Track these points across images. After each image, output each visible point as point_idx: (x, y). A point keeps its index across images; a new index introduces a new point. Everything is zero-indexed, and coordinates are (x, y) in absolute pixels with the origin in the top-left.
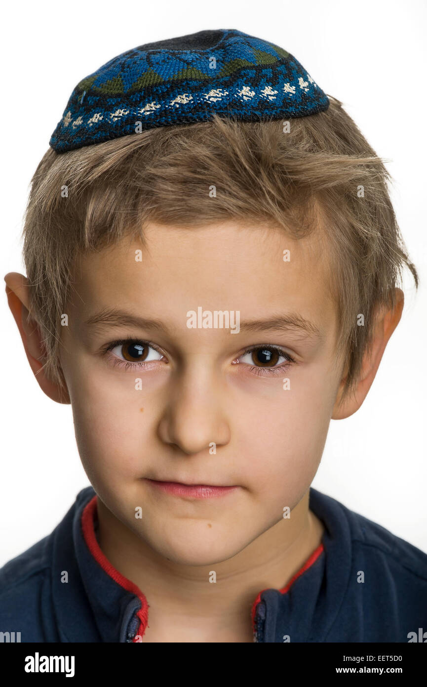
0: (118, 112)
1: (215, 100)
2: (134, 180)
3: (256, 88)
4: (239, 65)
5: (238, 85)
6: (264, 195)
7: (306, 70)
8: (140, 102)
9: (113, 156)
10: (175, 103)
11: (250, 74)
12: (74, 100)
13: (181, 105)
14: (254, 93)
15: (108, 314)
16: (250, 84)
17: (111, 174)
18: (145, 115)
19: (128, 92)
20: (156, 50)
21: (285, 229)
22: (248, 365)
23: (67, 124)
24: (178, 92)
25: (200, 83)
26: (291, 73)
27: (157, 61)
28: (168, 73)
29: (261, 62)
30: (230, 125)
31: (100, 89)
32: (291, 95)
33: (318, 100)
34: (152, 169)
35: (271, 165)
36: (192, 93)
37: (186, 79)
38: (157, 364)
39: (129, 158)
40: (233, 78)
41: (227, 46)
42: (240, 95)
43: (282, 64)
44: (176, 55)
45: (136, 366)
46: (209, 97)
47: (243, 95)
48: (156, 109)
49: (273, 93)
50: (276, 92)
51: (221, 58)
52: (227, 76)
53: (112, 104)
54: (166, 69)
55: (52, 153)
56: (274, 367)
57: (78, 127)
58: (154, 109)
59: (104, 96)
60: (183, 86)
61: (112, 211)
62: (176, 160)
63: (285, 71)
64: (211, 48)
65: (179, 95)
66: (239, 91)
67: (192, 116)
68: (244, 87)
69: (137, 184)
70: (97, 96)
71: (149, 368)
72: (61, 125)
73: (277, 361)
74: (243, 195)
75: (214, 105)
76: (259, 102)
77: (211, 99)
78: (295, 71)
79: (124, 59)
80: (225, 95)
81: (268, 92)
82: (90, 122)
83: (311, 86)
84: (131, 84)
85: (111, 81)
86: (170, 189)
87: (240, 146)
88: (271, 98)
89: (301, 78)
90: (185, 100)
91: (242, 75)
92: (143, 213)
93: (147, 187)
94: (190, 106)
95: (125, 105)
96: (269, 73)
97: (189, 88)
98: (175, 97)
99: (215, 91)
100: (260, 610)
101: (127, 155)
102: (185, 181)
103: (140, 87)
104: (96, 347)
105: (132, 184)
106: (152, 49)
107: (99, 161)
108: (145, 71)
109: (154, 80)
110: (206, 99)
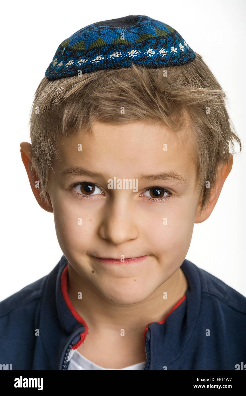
0: (81, 60)
1: (133, 56)
2: (88, 99)
3: (156, 49)
4: (147, 37)
5: (146, 48)
6: (158, 108)
7: (184, 39)
8: (93, 55)
9: (77, 85)
10: (112, 57)
11: (153, 42)
12: (59, 52)
13: (115, 58)
14: (154, 52)
15: (73, 169)
16: (153, 47)
17: (76, 95)
18: (96, 63)
19: (87, 50)
20: (103, 27)
21: (168, 127)
22: (147, 197)
23: (54, 65)
24: (114, 50)
25: (126, 46)
26: (175, 41)
27: (103, 33)
28: (109, 40)
29: (159, 35)
30: (141, 70)
31: (73, 47)
32: (175, 53)
33: (189, 55)
34: (97, 94)
35: (162, 92)
36: (121, 51)
37: (118, 44)
38: (99, 196)
39: (86, 86)
40: (143, 44)
41: (141, 26)
42: (147, 53)
43: (171, 36)
44: (113, 30)
45: (87, 197)
46: (131, 54)
47: (148, 53)
48: (102, 59)
49: (165, 52)
50: (167, 52)
51: (138, 32)
52: (140, 42)
53: (78, 56)
54: (108, 38)
55: (46, 79)
56: (161, 198)
57: (61, 67)
58: (101, 59)
59: (75, 51)
60: (117, 47)
61: (76, 115)
62: (110, 89)
63: (172, 40)
64: (133, 26)
65: (114, 52)
66: (147, 51)
67: (121, 64)
68: (149, 49)
69: (89, 101)
70: (71, 51)
71: (94, 198)
72: (51, 65)
73: (163, 195)
74: (146, 107)
75: (133, 58)
76: (157, 57)
77: (131, 55)
78: (177, 40)
79: (86, 30)
80: (139, 53)
81: (162, 51)
82: (66, 65)
83: (186, 48)
84: (89, 45)
85: (78, 43)
86: (107, 104)
87: (145, 81)
88: (164, 55)
89: (181, 44)
90: (118, 55)
91: (148, 43)
92: (93, 117)
93: (95, 103)
94: (120, 58)
95: (85, 56)
96: (163, 41)
97: (120, 48)
98: (112, 53)
99: (134, 51)
100: (147, 334)
101: (84, 85)
102: (115, 100)
103: (94, 47)
104: (67, 186)
105: (86, 101)
106: (102, 26)
107: (70, 87)
108: (97, 38)
109: (101, 43)
110: (128, 55)
